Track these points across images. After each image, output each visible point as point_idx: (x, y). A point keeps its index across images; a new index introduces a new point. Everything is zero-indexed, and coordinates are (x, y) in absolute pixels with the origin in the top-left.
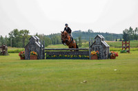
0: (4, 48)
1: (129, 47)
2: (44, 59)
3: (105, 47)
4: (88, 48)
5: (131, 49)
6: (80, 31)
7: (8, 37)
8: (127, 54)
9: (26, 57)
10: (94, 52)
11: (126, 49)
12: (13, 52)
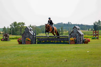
0: (6, 36)
1: (98, 35)
2: (35, 43)
3: (80, 35)
4: (68, 35)
5: (99, 36)
6: (62, 23)
7: (10, 27)
8: (97, 40)
9: (23, 42)
10: (72, 39)
11: (96, 36)
12: (13, 39)
